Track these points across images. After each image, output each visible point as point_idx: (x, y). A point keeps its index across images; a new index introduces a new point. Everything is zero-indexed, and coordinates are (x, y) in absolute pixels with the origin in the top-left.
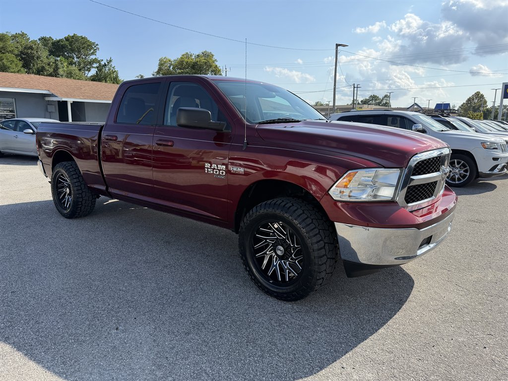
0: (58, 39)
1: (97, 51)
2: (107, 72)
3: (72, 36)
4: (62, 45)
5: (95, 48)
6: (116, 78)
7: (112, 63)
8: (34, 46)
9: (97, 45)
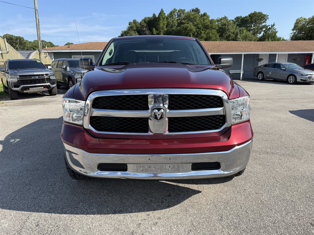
0: (245, 16)
1: (267, 20)
2: (270, 33)
3: (253, 13)
4: (246, 20)
5: (266, 18)
6: (274, 36)
7: (274, 26)
8: (227, 23)
9: (268, 16)
